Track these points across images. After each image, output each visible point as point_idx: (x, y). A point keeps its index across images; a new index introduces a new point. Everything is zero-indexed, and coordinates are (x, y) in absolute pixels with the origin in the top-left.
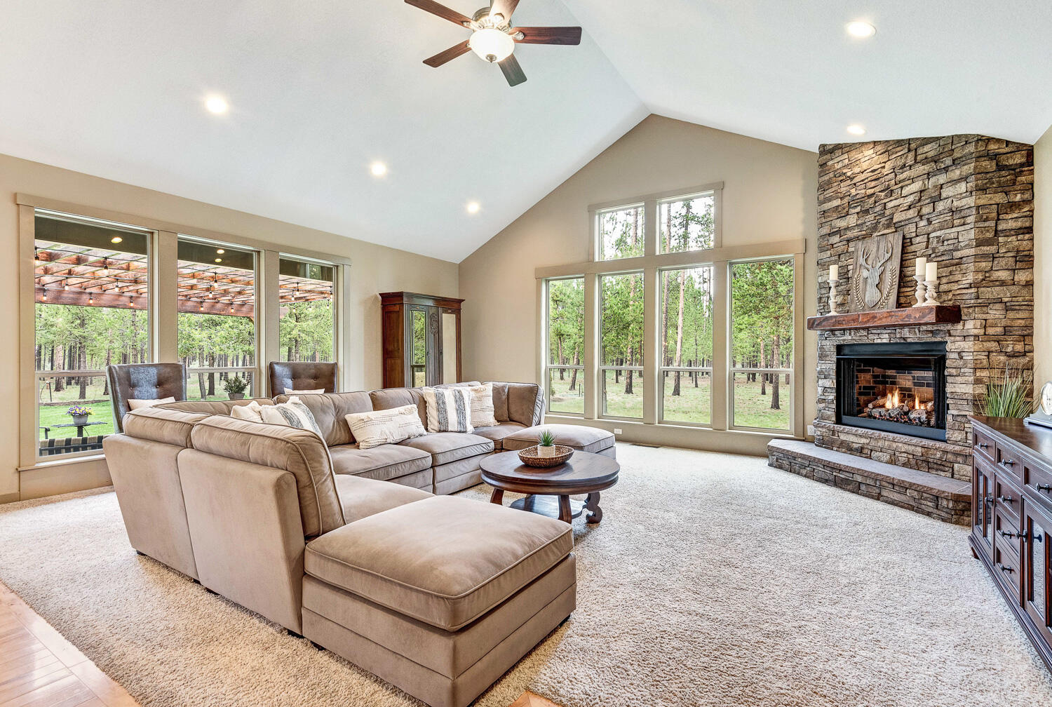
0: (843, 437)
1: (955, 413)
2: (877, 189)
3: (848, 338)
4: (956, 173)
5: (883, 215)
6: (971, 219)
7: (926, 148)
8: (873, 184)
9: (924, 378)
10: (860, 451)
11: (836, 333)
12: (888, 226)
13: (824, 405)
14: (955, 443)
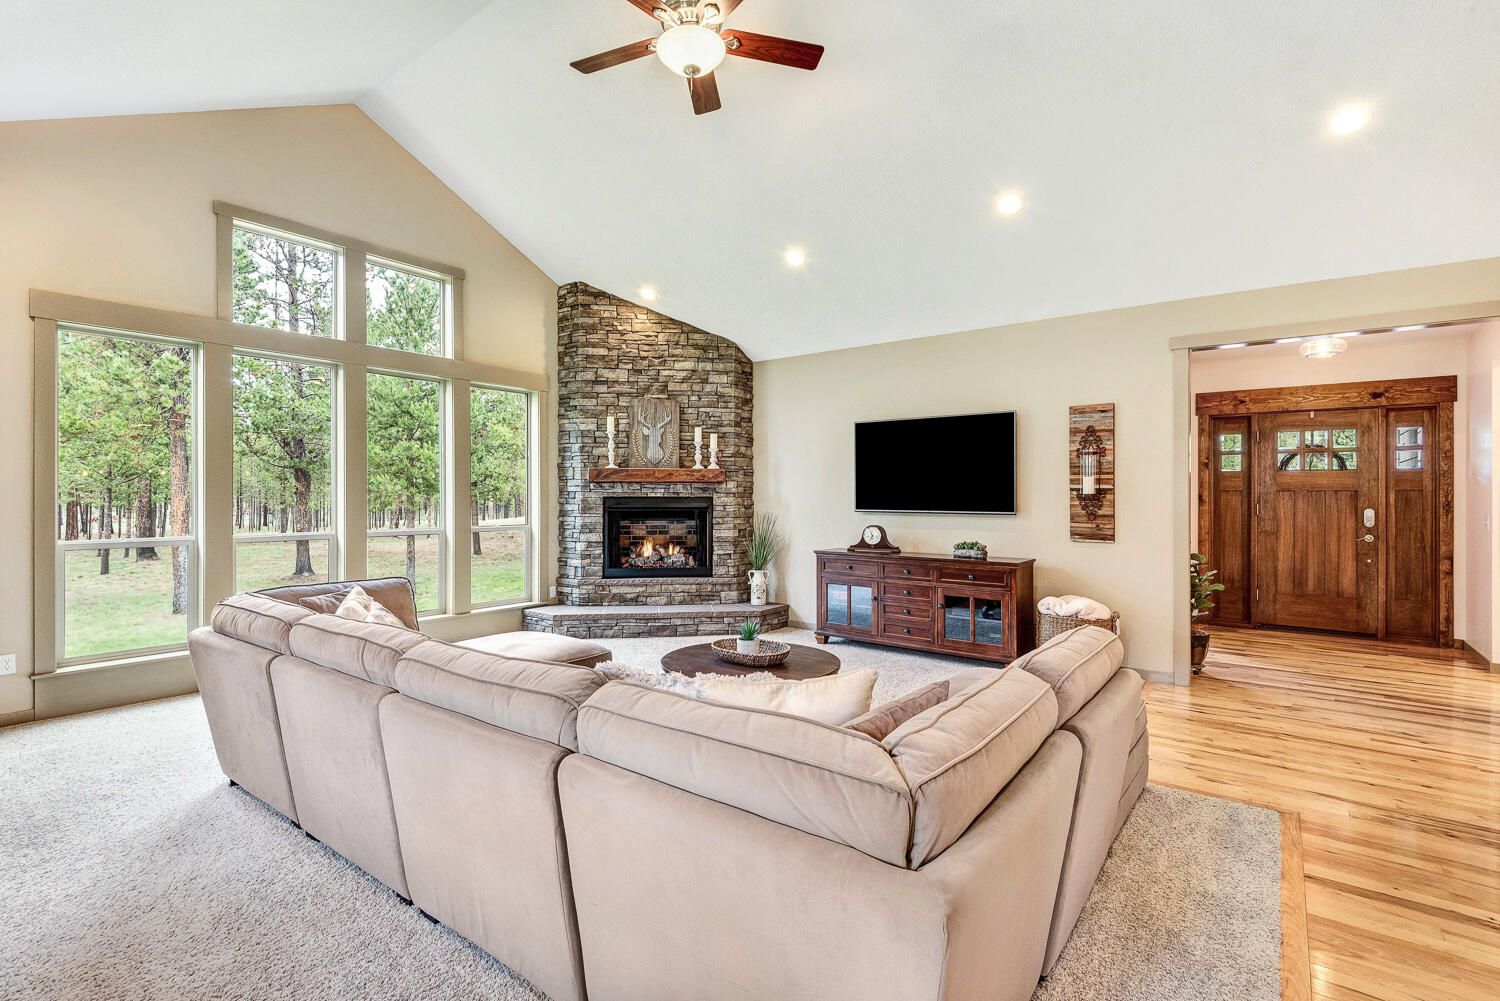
0: (615, 590)
1: (721, 552)
2: (650, 354)
3: (618, 490)
4: (721, 367)
5: (657, 380)
6: (732, 405)
7: (696, 336)
8: (646, 348)
9: (656, 527)
10: (635, 601)
11: (604, 485)
12: (662, 392)
13: (588, 561)
14: (721, 576)
